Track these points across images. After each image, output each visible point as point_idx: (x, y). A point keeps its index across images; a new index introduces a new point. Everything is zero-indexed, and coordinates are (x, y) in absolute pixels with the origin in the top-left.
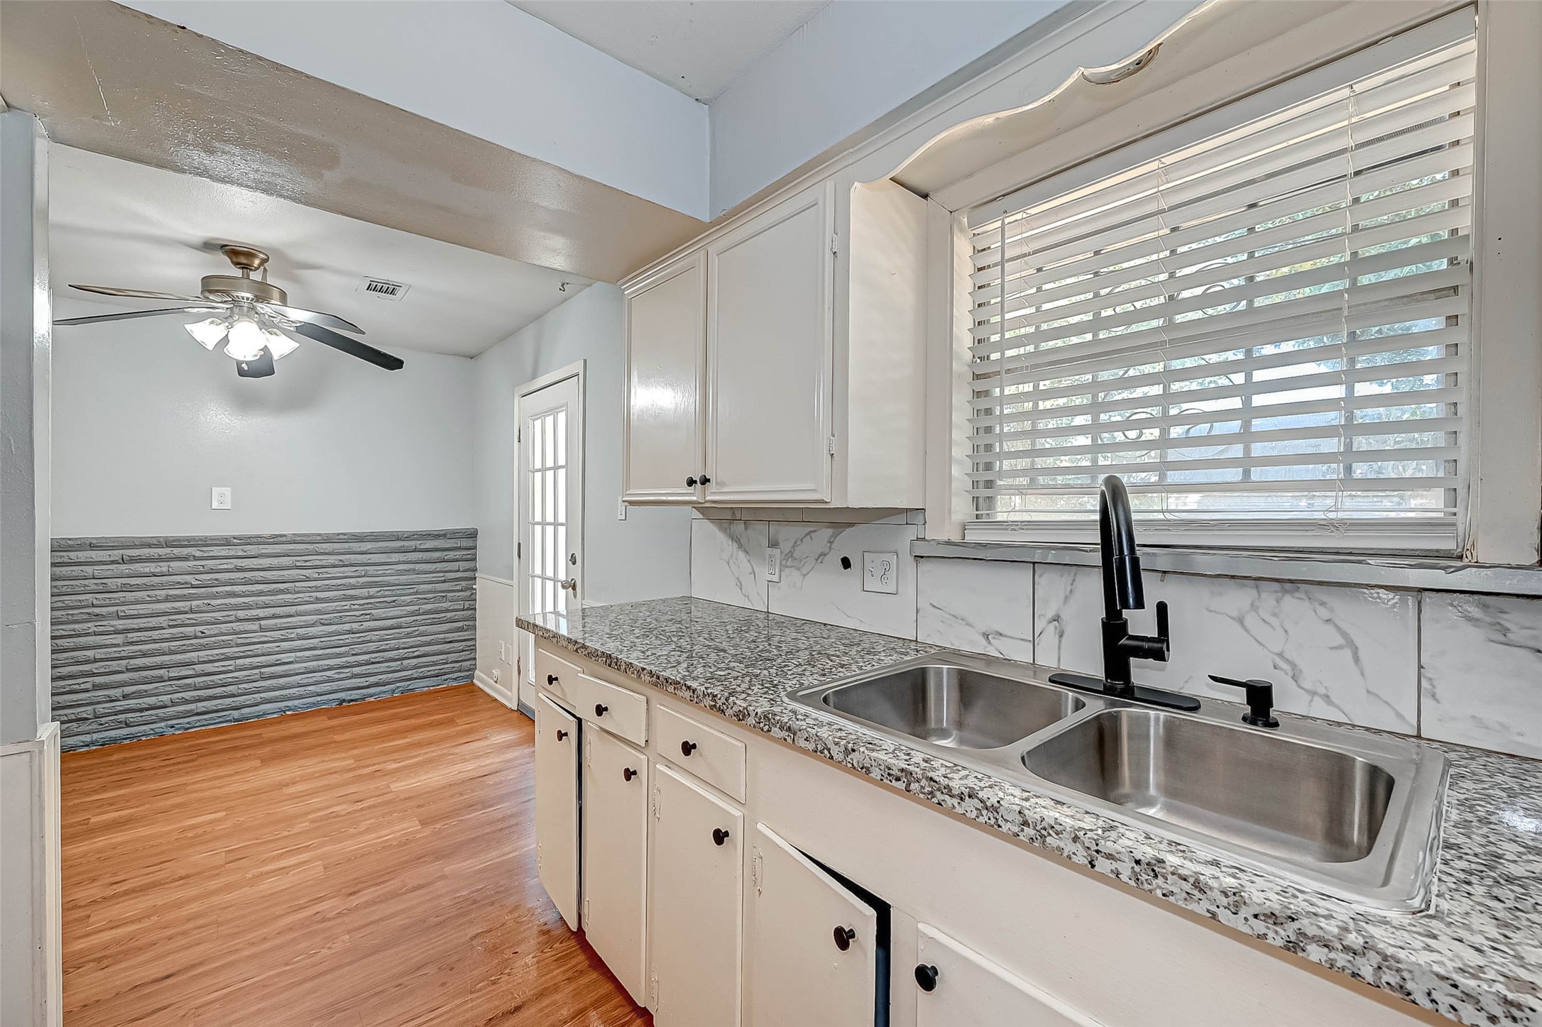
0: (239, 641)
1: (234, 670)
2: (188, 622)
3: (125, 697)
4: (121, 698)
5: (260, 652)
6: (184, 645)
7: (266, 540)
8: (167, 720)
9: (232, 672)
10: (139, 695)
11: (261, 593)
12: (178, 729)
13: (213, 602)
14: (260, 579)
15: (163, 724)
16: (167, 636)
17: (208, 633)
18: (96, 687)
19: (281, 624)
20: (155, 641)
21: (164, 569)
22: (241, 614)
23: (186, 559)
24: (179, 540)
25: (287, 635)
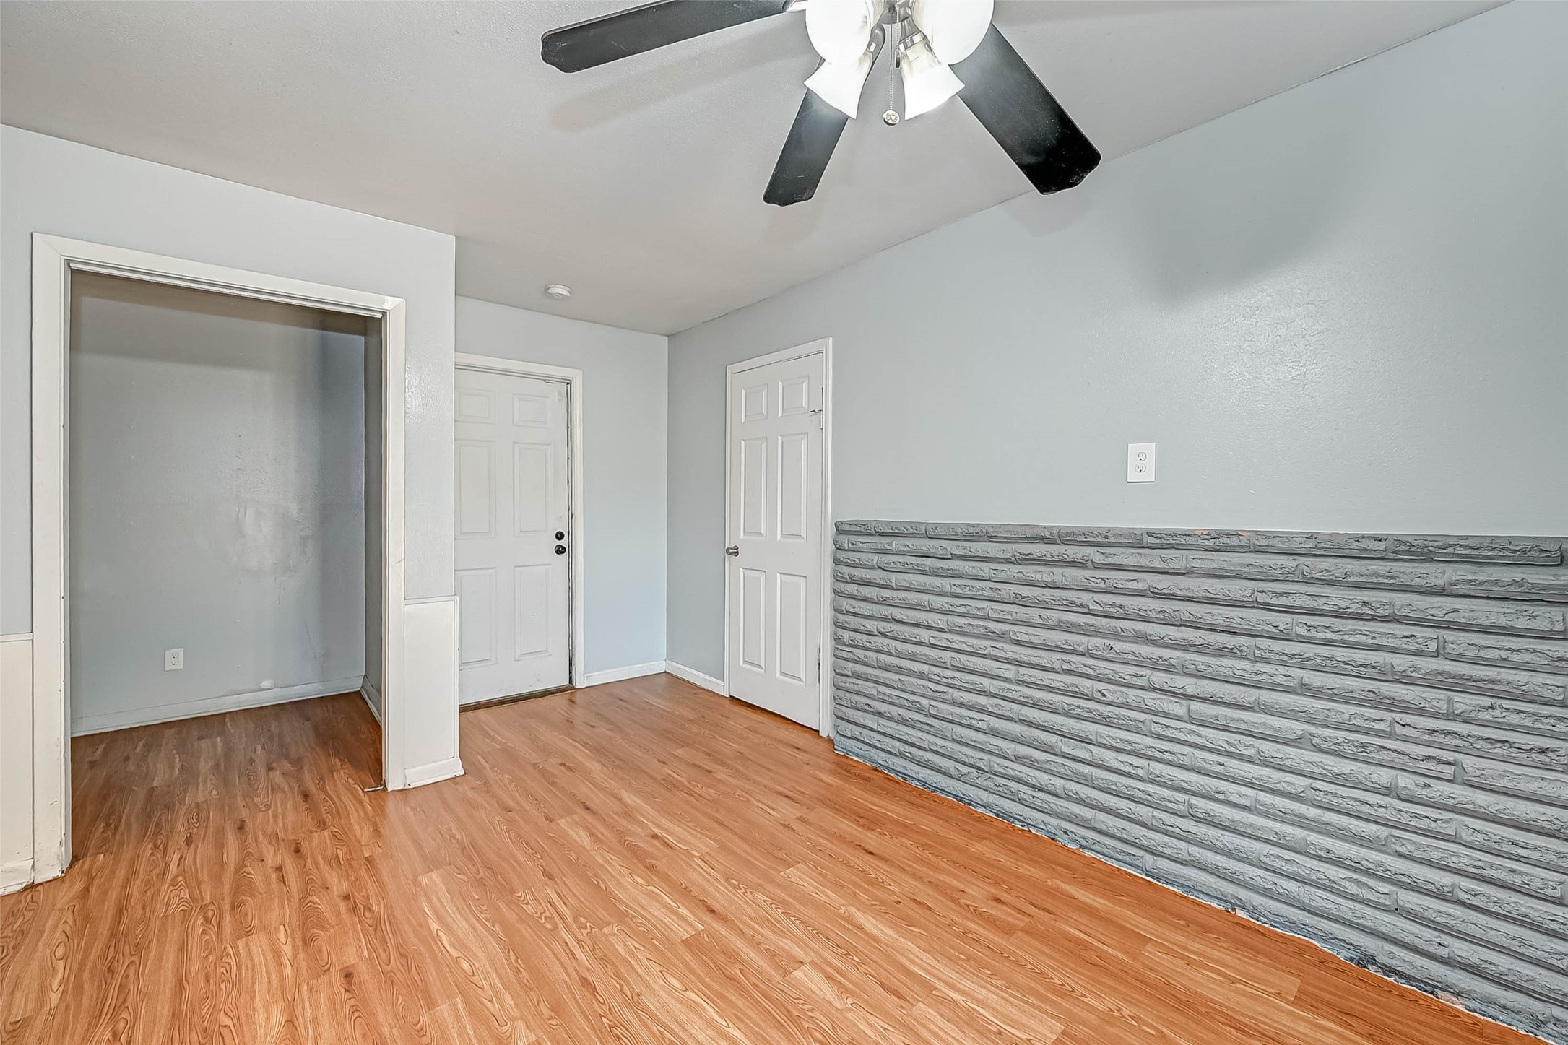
0: (1155, 728)
1: (1146, 778)
2: (1084, 670)
3: (1018, 759)
4: (1013, 758)
5: (1186, 761)
6: (1079, 707)
7: (1200, 542)
8: (1062, 819)
9: (1142, 780)
10: (1033, 764)
11: (1188, 647)
12: (1072, 840)
13: (1119, 646)
14: (1187, 617)
15: (1056, 822)
16: (1059, 685)
17: (1110, 697)
18: (993, 732)
19: (1226, 717)
20: (1046, 688)
21: (1058, 578)
22: (1158, 678)
23: (1081, 565)
24: (1073, 533)
25: (1238, 745)
